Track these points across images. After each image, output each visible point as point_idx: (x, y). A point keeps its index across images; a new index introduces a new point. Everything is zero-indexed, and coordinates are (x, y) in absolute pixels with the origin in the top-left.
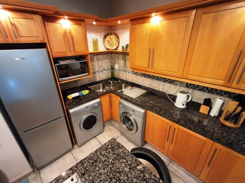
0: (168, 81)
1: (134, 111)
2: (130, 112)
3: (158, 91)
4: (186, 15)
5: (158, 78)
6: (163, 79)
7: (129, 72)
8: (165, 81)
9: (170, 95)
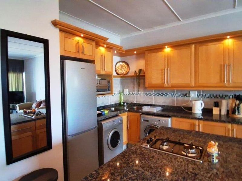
0: (181, 95)
1: (159, 121)
2: (155, 123)
3: (173, 106)
4: (189, 47)
5: (171, 95)
6: (176, 95)
7: (141, 94)
8: (178, 96)
9: (185, 107)
